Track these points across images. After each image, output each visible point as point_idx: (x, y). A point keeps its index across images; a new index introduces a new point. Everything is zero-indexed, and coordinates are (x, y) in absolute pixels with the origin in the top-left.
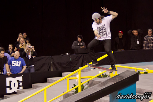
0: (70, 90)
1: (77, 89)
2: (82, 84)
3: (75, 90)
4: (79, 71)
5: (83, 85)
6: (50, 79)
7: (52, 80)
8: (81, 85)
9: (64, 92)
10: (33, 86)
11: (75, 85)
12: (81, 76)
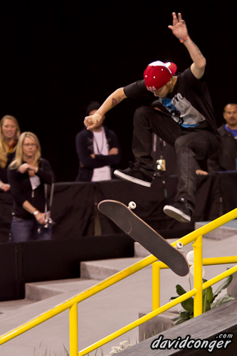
0: (163, 305)
1: (188, 304)
2: (205, 285)
3: (181, 309)
4: (195, 240)
5: (210, 289)
6: (92, 267)
7: (97, 268)
8: (204, 291)
9: (141, 315)
10: (27, 292)
11: (180, 291)
12: (202, 256)
